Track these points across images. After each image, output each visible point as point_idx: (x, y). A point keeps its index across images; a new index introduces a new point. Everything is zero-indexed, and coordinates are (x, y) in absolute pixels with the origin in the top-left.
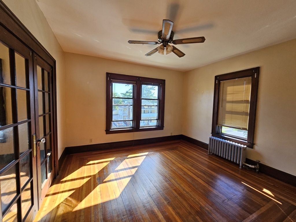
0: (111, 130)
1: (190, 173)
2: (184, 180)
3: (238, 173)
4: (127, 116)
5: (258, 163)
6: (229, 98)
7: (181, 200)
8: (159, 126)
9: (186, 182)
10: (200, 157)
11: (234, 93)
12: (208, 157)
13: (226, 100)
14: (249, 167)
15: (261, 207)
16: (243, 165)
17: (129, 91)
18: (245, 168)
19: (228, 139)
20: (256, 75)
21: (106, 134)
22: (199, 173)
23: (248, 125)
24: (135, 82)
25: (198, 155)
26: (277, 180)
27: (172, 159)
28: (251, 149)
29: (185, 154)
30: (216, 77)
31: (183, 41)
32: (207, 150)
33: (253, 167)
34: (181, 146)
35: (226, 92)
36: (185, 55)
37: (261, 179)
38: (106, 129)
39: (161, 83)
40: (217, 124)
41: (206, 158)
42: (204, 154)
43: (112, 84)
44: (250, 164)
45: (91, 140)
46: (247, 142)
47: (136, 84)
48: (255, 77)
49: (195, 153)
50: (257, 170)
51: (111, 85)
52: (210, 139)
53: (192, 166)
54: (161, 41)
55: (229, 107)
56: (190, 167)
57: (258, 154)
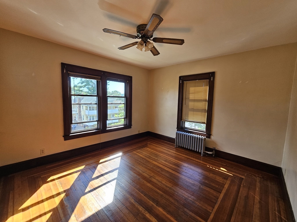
0: (71, 135)
1: (166, 169)
2: (163, 176)
3: (200, 160)
4: (77, 114)
5: (214, 149)
6: (191, 97)
7: (167, 197)
8: (127, 125)
9: (166, 178)
10: (169, 151)
11: (195, 92)
12: (175, 150)
13: (189, 98)
14: (208, 153)
15: (225, 185)
16: (203, 153)
17: (78, 85)
18: (205, 155)
19: (191, 132)
20: (212, 79)
21: (65, 140)
22: (173, 167)
23: (206, 120)
24: (100, 77)
25: (167, 149)
26: (227, 161)
27: (146, 158)
28: (209, 139)
29: (156, 150)
30: (180, 77)
31: (164, 41)
32: (174, 144)
33: (211, 153)
34: (150, 143)
35: (189, 91)
36: (159, 54)
37: (217, 162)
38: (64, 134)
39: (127, 80)
40: (181, 120)
41: (174, 151)
42: (172, 148)
43: (70, 79)
44: (209, 152)
45: (42, 151)
46: (205, 133)
47: (101, 79)
48: (212, 80)
49: (164, 148)
50: (213, 155)
51: (68, 78)
52: (177, 133)
53: (166, 161)
54: (140, 36)
55: (191, 104)
56: (165, 162)
57: (214, 143)
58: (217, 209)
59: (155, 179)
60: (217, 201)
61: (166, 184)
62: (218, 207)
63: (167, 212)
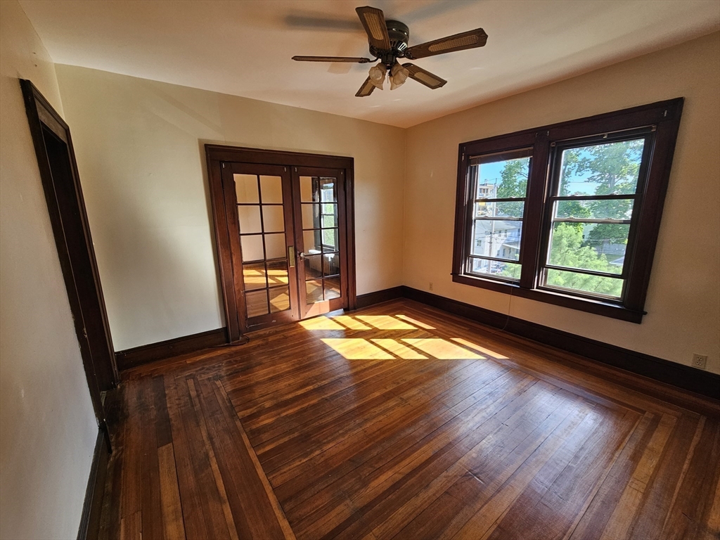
0: (462, 275)
21: (453, 281)
24: (531, 148)
38: (452, 271)
39: (653, 124)
45: (431, 285)
47: (533, 152)
51: (469, 170)
58: (267, 497)
59: (397, 405)
60: (287, 515)
61: (374, 421)
62: (270, 503)
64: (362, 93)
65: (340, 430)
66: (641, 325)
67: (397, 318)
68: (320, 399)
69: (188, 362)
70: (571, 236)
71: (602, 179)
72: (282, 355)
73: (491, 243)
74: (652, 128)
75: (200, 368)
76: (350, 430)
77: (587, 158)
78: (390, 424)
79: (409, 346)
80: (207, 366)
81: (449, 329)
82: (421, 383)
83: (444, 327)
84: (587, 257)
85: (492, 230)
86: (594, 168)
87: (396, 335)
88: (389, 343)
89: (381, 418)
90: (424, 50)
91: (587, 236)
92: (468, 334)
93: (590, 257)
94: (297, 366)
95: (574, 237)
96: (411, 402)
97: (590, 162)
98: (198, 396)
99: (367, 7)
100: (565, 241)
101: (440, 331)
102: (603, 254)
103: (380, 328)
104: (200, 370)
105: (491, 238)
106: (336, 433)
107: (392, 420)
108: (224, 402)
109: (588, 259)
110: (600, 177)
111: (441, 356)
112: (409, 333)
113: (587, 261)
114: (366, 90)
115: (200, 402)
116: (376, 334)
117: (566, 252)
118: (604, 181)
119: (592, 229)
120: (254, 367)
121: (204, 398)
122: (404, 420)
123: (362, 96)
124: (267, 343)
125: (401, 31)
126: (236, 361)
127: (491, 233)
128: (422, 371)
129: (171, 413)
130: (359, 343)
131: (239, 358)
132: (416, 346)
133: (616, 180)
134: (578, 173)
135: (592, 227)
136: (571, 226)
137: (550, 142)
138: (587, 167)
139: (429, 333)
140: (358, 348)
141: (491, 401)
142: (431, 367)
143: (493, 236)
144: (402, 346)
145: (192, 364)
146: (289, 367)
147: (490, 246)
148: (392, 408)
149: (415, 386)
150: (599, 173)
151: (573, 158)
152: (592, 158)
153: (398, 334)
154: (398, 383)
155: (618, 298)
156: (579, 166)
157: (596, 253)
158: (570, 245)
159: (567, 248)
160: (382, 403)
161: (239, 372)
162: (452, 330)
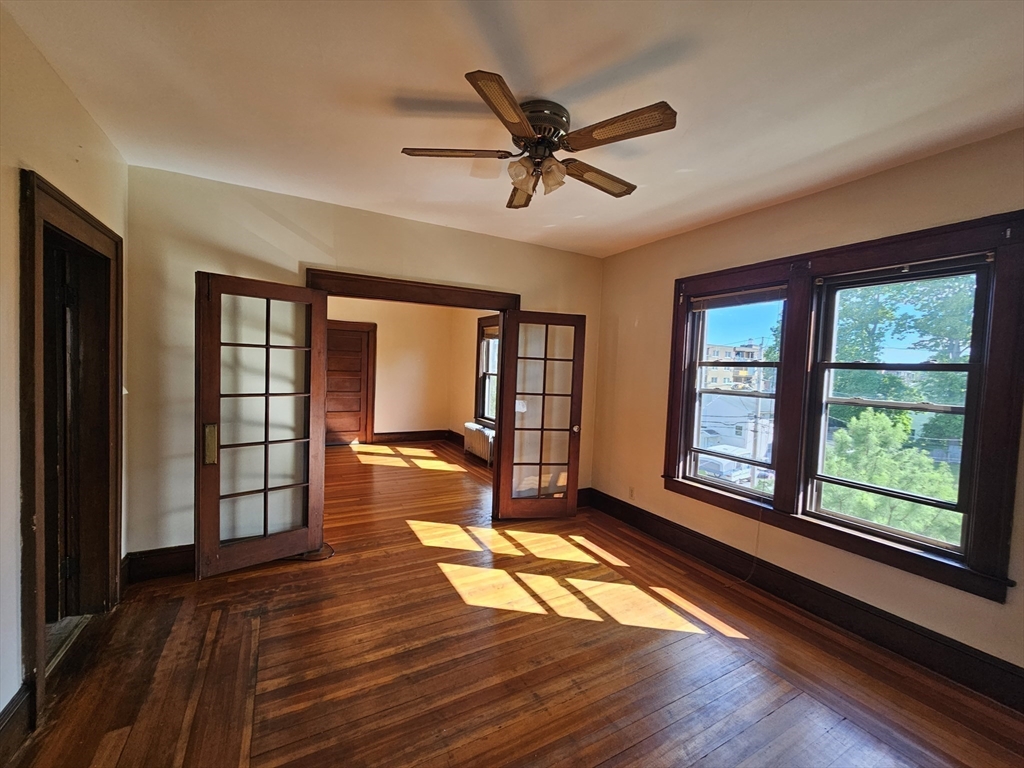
0: (680, 479)
21: (665, 488)
24: (784, 287)
38: (665, 471)
45: (632, 491)
47: (787, 293)
51: (689, 317)
59: (525, 709)
61: (475, 736)
63: (367, 690)
64: (515, 203)
65: (409, 745)
66: (1006, 607)
67: (570, 540)
68: (398, 675)
69: (230, 580)
70: (884, 429)
71: (937, 345)
72: (370, 585)
73: (755, 431)
74: (987, 257)
75: (242, 592)
76: (424, 749)
77: (910, 314)
78: (501, 746)
79: (576, 592)
80: (253, 591)
81: (653, 570)
82: (578, 669)
83: (644, 565)
84: (914, 464)
85: (757, 412)
86: (922, 328)
87: (560, 570)
88: (544, 584)
89: (488, 731)
90: (587, 138)
91: (919, 432)
92: (684, 583)
93: (920, 465)
94: (386, 608)
95: (890, 430)
96: (550, 704)
97: (915, 320)
98: (215, 641)
99: (479, 71)
100: (873, 437)
101: (637, 572)
102: (943, 463)
103: (538, 556)
104: (242, 595)
105: (756, 423)
106: (399, 750)
107: (506, 738)
108: (247, 658)
109: (916, 468)
110: (933, 344)
111: (625, 619)
112: (583, 569)
113: (913, 472)
114: (519, 200)
115: (213, 653)
116: (530, 565)
117: (877, 454)
118: (941, 348)
119: (927, 422)
120: (323, 600)
121: (221, 648)
122: (527, 743)
123: (517, 207)
124: (356, 563)
125: (558, 115)
126: (298, 587)
127: (756, 417)
128: (586, 644)
129: (160, 668)
130: (495, 578)
131: (304, 583)
132: (588, 594)
133: (962, 348)
134: (896, 336)
135: (926, 417)
136: (883, 414)
137: (813, 278)
138: (910, 327)
139: (616, 574)
140: (494, 586)
141: (700, 727)
142: (605, 638)
143: (760, 421)
144: (564, 591)
145: (234, 584)
146: (372, 608)
147: (755, 436)
148: (514, 714)
149: (566, 674)
150: (931, 337)
151: (887, 313)
152: (918, 315)
153: (565, 568)
154: (539, 663)
155: (955, 548)
156: (898, 325)
157: (931, 460)
158: (885, 444)
159: (880, 448)
160: (497, 700)
161: (294, 607)
162: (657, 572)
